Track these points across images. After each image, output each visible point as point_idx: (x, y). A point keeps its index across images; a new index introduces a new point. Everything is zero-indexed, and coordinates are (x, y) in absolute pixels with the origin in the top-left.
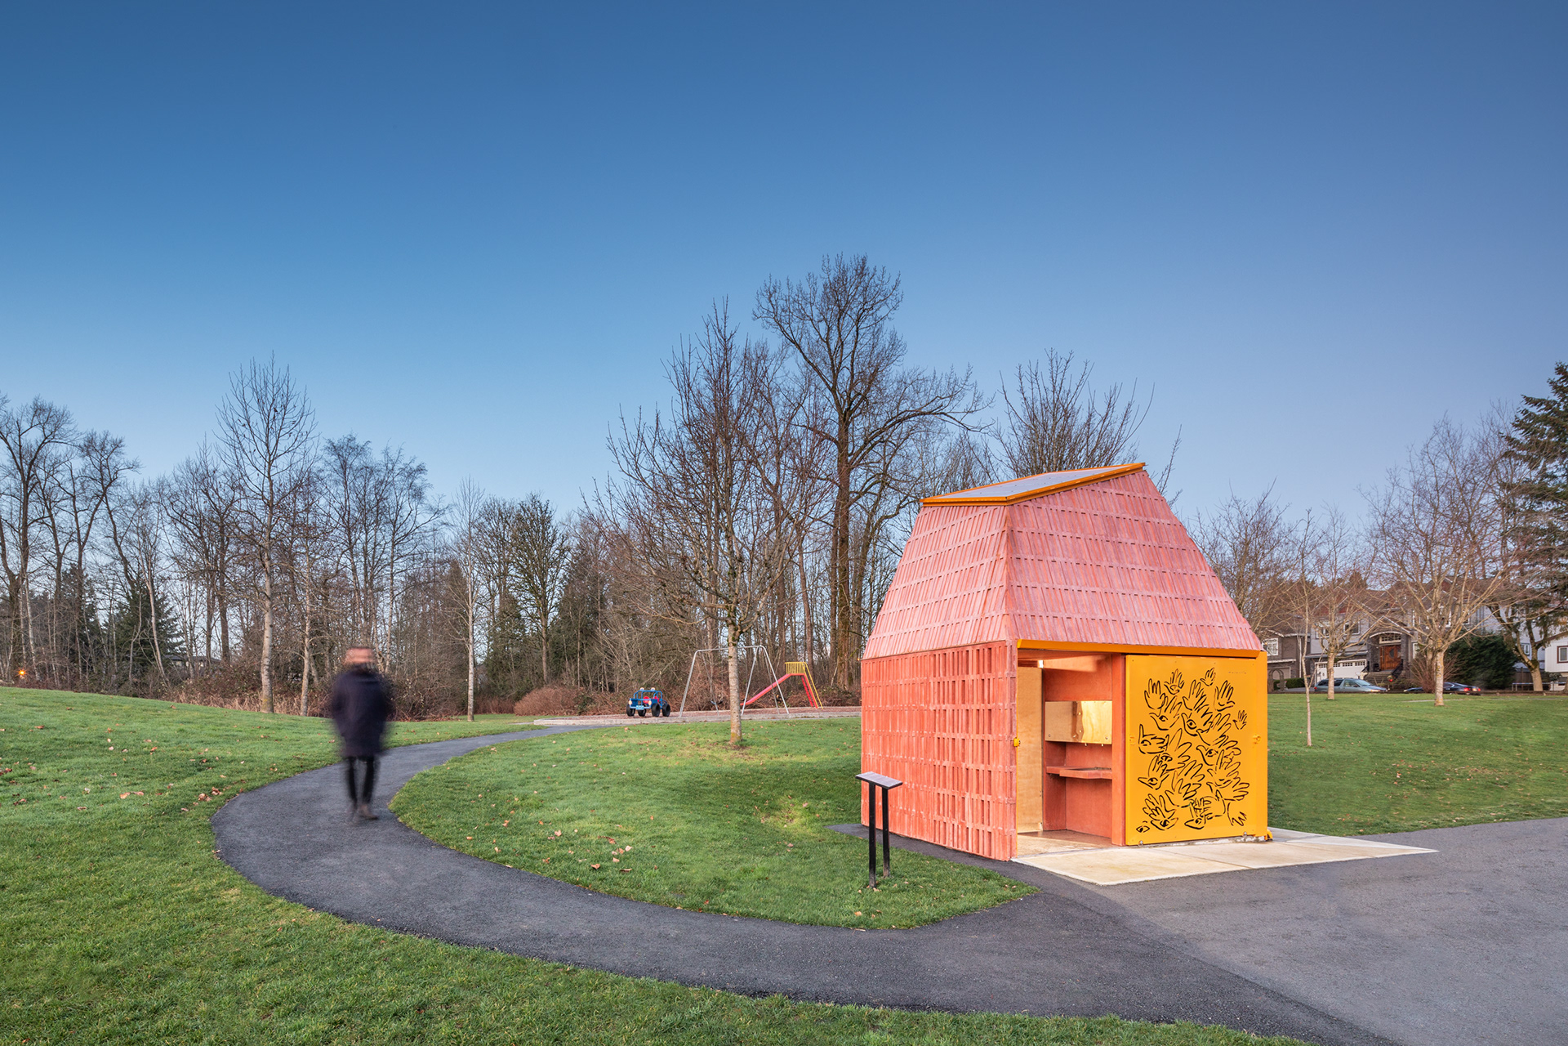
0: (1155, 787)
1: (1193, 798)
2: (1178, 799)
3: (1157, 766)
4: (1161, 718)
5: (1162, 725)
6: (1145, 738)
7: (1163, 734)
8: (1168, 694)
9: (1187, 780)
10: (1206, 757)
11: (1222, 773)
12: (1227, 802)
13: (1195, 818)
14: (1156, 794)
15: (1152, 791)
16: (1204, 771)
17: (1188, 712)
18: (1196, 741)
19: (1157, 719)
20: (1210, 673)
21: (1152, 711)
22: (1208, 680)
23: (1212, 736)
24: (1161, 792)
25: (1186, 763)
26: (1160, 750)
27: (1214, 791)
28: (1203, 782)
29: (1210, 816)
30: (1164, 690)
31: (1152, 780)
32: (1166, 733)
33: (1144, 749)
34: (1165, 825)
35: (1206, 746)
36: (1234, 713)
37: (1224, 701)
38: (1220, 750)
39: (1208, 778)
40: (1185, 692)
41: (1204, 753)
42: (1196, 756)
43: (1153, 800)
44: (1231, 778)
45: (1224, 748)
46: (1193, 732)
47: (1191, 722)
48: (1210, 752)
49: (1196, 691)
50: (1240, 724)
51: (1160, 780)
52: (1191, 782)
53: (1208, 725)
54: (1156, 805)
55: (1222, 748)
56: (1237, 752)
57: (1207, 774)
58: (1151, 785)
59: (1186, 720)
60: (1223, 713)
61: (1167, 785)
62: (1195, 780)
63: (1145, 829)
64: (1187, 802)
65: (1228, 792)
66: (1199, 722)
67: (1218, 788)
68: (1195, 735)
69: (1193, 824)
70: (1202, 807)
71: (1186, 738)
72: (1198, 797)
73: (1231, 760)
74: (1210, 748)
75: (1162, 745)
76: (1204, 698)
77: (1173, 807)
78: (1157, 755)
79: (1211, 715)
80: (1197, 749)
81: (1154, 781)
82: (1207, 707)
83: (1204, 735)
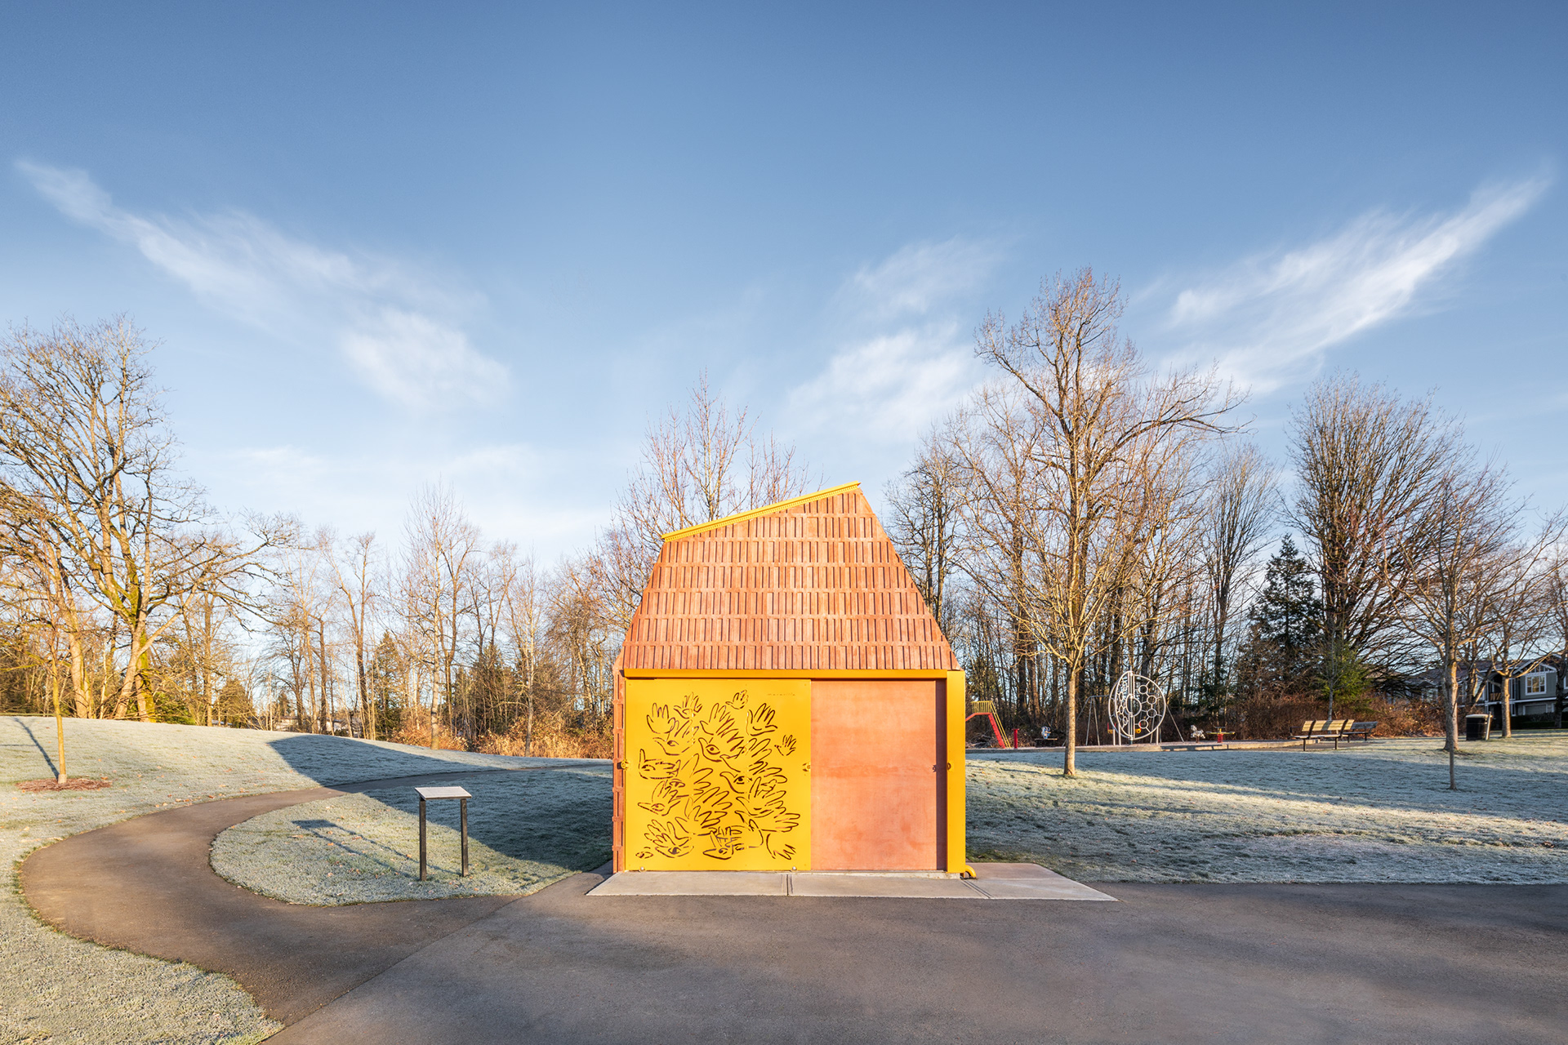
0: (660, 813)
1: (716, 827)
2: (694, 827)
3: (664, 792)
4: (669, 743)
5: (669, 749)
6: (647, 763)
7: (673, 760)
8: (679, 718)
9: (706, 807)
10: (734, 785)
11: (759, 802)
12: (765, 834)
13: (718, 848)
14: (663, 821)
15: (658, 817)
16: (732, 796)
17: (708, 738)
18: (720, 767)
19: (664, 744)
20: (741, 695)
21: (658, 736)
22: (738, 704)
23: (744, 763)
24: (670, 818)
25: (705, 790)
26: (668, 775)
27: (747, 820)
28: (730, 811)
29: (739, 847)
30: (673, 713)
31: (657, 805)
32: (677, 758)
33: (644, 773)
34: (675, 851)
35: (735, 773)
36: (776, 738)
37: (762, 724)
38: (754, 777)
39: (737, 806)
40: (704, 715)
41: (732, 780)
42: (719, 782)
43: (658, 826)
44: (773, 807)
45: (762, 775)
46: (716, 757)
47: (712, 747)
48: (740, 779)
49: (719, 715)
50: (787, 750)
51: (668, 806)
52: (713, 810)
53: (737, 751)
54: (663, 831)
55: (758, 775)
56: (781, 779)
57: (735, 802)
58: (655, 811)
59: (705, 745)
60: (760, 738)
61: (677, 811)
62: (718, 808)
63: (647, 855)
64: (707, 830)
65: (767, 822)
66: (723, 745)
67: (752, 817)
68: (718, 761)
69: (715, 853)
70: (728, 836)
71: (704, 763)
72: (723, 825)
73: (773, 788)
74: (740, 775)
75: (670, 770)
76: (732, 722)
77: (686, 835)
78: (665, 780)
79: (741, 739)
80: (721, 775)
81: (660, 807)
82: (736, 732)
83: (730, 761)
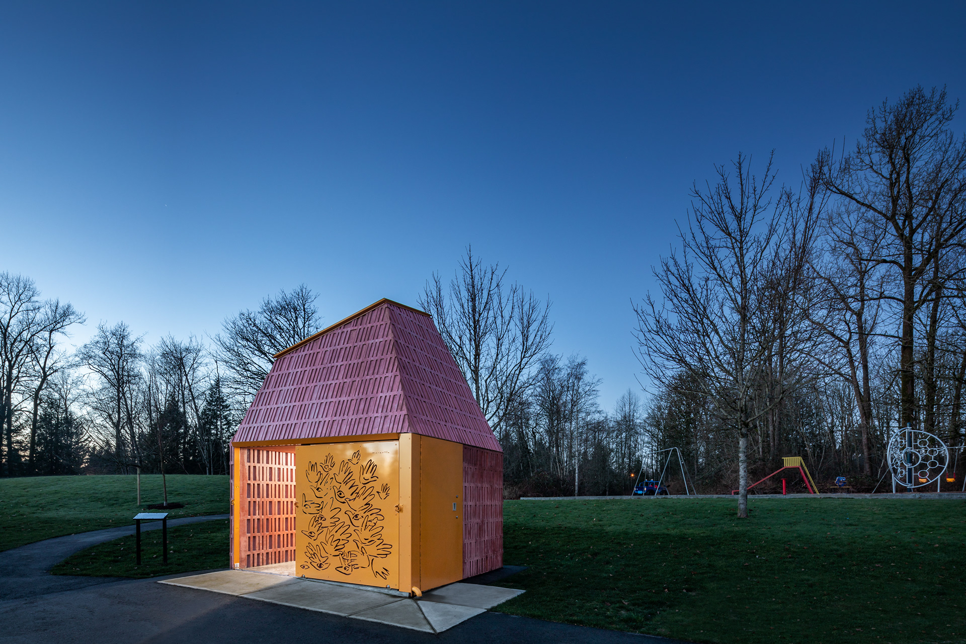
0: (313, 538)
1: (342, 550)
2: (331, 549)
3: (315, 524)
4: (318, 489)
5: (318, 494)
6: (306, 503)
7: (319, 501)
8: (322, 472)
9: (337, 536)
10: (353, 520)
11: (367, 534)
12: (371, 558)
13: (344, 566)
14: (314, 544)
15: (311, 541)
16: (351, 530)
17: (338, 485)
18: (345, 507)
19: (315, 490)
20: (358, 454)
21: (311, 484)
22: (355, 460)
23: (358, 504)
24: (318, 542)
25: (337, 523)
26: (317, 512)
27: (360, 548)
28: (351, 539)
29: (356, 566)
30: (320, 469)
31: (311, 533)
32: (321, 500)
33: (306, 511)
34: (320, 567)
35: (353, 512)
36: (378, 486)
37: (368, 476)
38: (365, 515)
39: (354, 536)
40: (336, 469)
41: (352, 517)
42: (344, 518)
43: (311, 547)
44: (375, 539)
45: (369, 514)
46: (343, 500)
47: (340, 492)
48: (356, 516)
49: (344, 469)
50: (384, 495)
51: (317, 533)
52: (341, 538)
53: (355, 495)
54: (314, 551)
55: (367, 514)
56: (380, 518)
57: (353, 533)
58: (310, 537)
59: (336, 491)
60: (368, 486)
61: (322, 538)
62: (344, 537)
63: (306, 567)
64: (337, 553)
65: (372, 550)
66: (347, 492)
67: (363, 545)
68: (344, 503)
69: (342, 570)
70: (349, 558)
71: (337, 504)
72: (346, 550)
73: (375, 524)
74: (356, 513)
75: (318, 508)
76: (351, 474)
77: (327, 555)
78: (315, 515)
79: (357, 487)
80: (345, 513)
81: (313, 535)
82: (354, 481)
83: (351, 503)
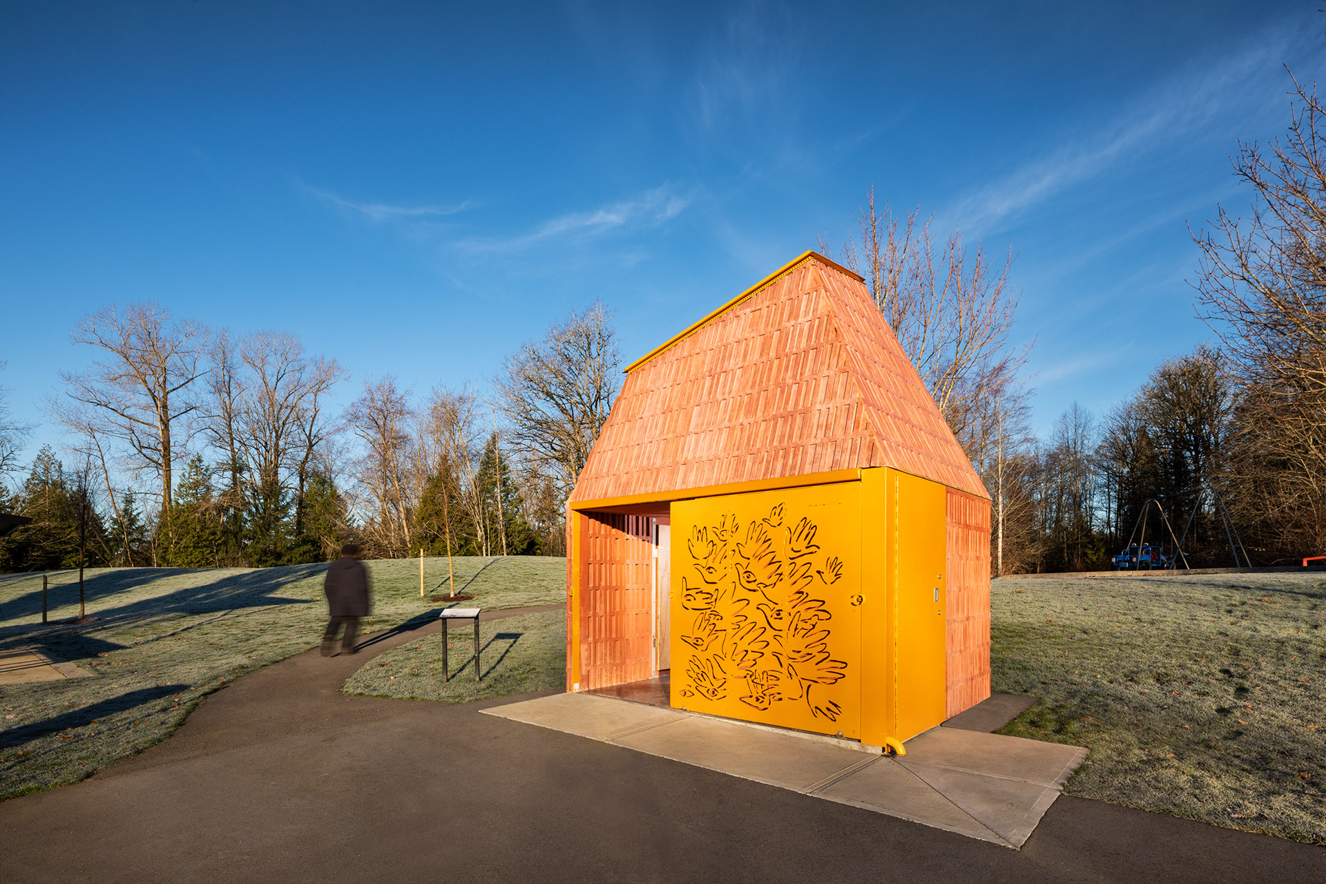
0: (700, 649)
1: (753, 669)
2: (731, 666)
3: (704, 625)
4: (708, 569)
5: (709, 578)
6: (689, 592)
7: (710, 589)
8: (716, 541)
9: (742, 645)
10: (772, 621)
11: (798, 643)
12: (805, 684)
13: (755, 695)
14: (702, 656)
15: (698, 653)
16: (768, 636)
17: (744, 563)
18: (756, 598)
19: (704, 571)
20: (779, 509)
21: (697, 561)
22: (775, 520)
23: (782, 592)
24: (709, 654)
25: (742, 624)
26: (707, 606)
27: (785, 665)
28: (767, 651)
29: (777, 696)
30: (712, 536)
31: (697, 640)
32: (715, 586)
33: (687, 604)
34: (713, 693)
35: (772, 606)
36: (818, 562)
37: (801, 545)
38: (793, 612)
39: (774, 647)
40: (741, 536)
41: (769, 614)
42: (755, 616)
43: (698, 663)
44: (814, 651)
45: (802, 608)
46: (753, 586)
47: (748, 574)
48: (779, 612)
49: (755, 536)
50: (829, 576)
51: (707, 641)
52: (750, 648)
53: (775, 578)
54: (702, 669)
55: (797, 609)
56: (823, 615)
57: (772, 641)
58: (695, 645)
59: (742, 571)
60: (799, 562)
61: (715, 647)
62: (755, 646)
63: (688, 694)
64: (744, 672)
65: (807, 670)
66: (761, 572)
67: (791, 661)
68: (754, 591)
69: (753, 701)
70: (764, 682)
71: (742, 593)
72: (759, 668)
73: (814, 626)
74: (778, 608)
75: (709, 601)
76: (769, 542)
77: (724, 676)
78: (704, 611)
79: (778, 564)
80: (758, 608)
81: (700, 642)
82: (773, 555)
83: (767, 591)
